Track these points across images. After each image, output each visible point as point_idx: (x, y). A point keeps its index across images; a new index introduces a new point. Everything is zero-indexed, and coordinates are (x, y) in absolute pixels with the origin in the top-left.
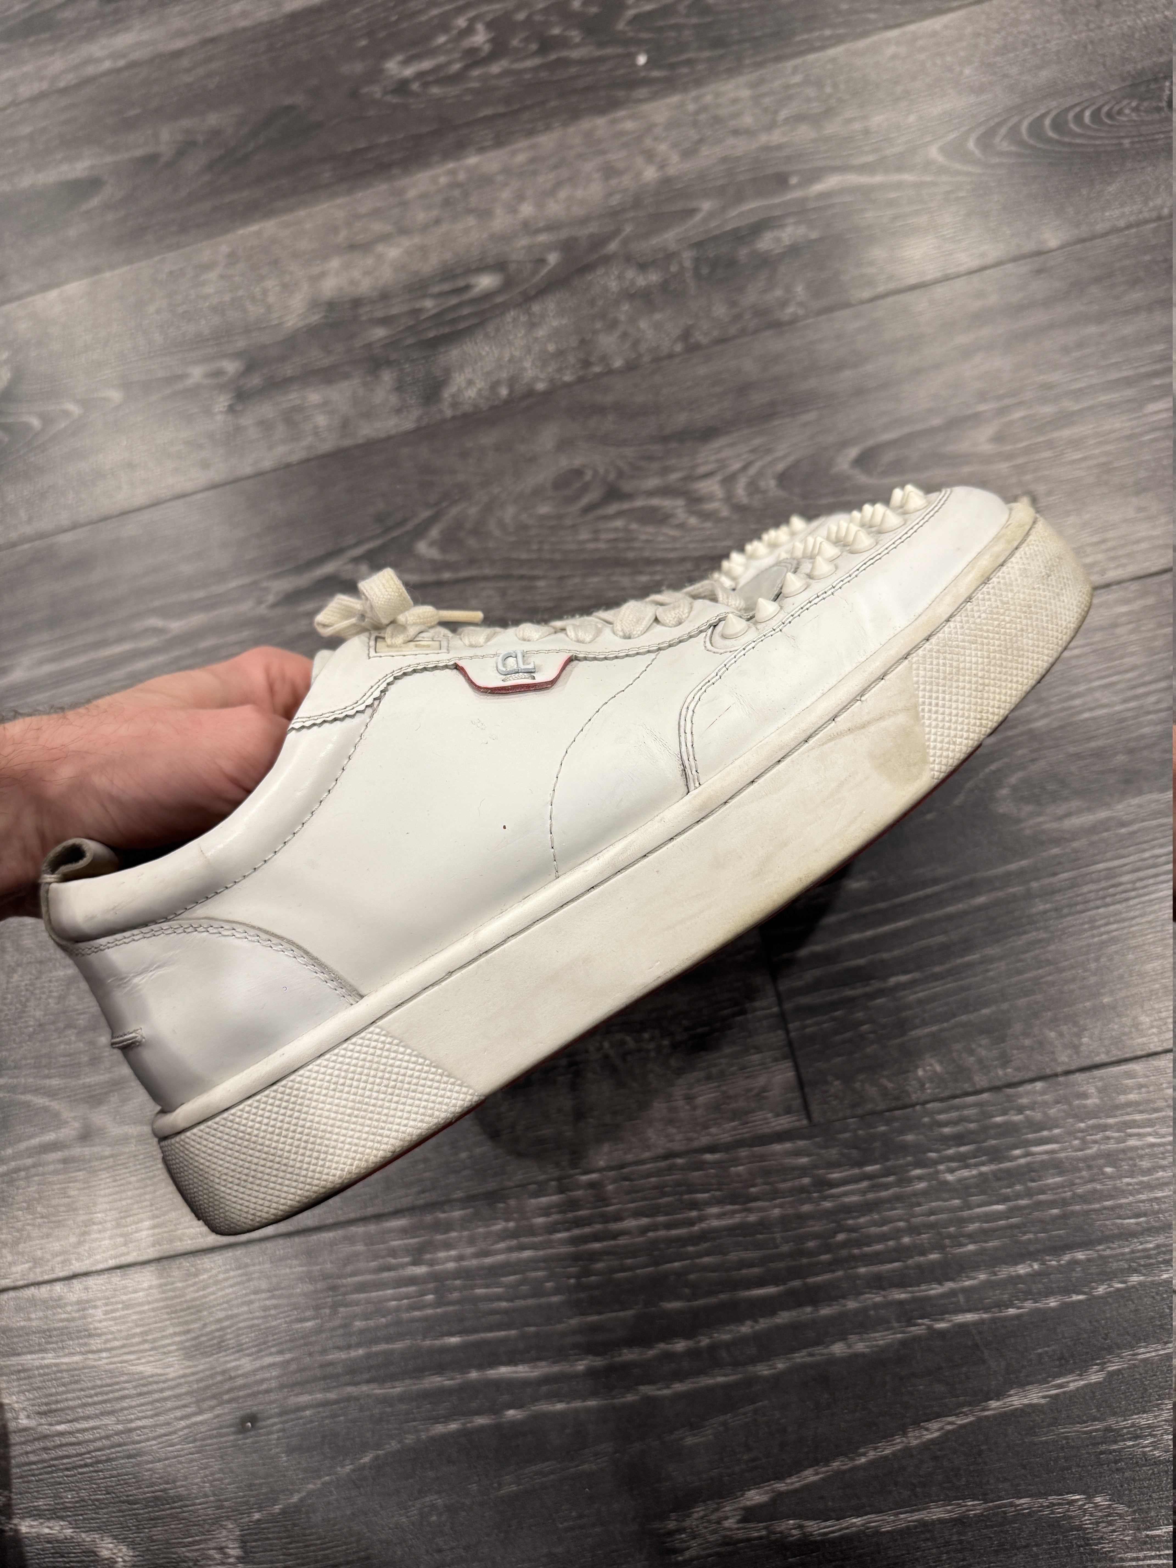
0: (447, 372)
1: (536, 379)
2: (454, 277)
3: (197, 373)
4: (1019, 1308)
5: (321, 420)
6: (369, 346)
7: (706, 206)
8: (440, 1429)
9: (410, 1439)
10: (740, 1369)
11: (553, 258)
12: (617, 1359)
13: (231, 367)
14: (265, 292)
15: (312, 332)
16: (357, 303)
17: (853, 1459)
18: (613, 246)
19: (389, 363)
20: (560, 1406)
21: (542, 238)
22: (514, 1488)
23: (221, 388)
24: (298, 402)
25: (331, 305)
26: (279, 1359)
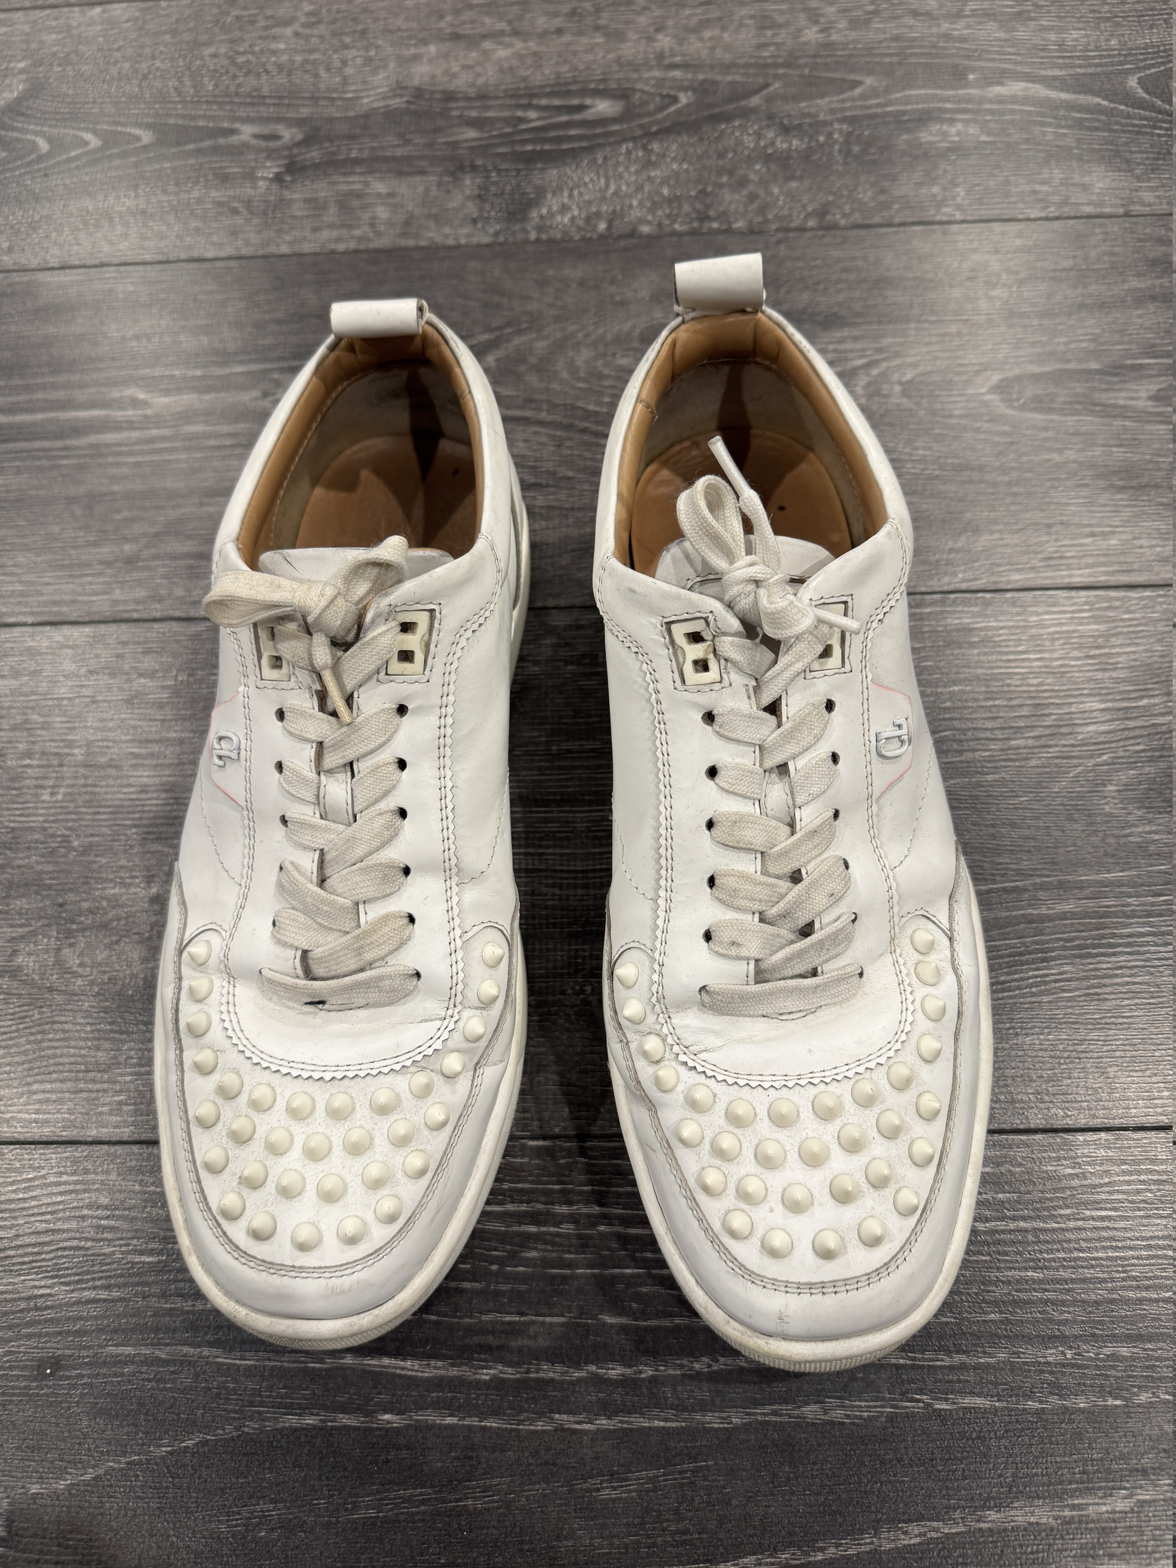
0: (541, 192)
1: (642, 221)
2: (569, 94)
3: (247, 131)
4: (1041, 1402)
5: (382, 213)
6: (455, 145)
7: (869, 81)
8: (292, 1420)
9: (251, 1427)
10: (686, 1415)
11: (684, 99)
12: (532, 1375)
13: (288, 134)
14: (344, 63)
15: (391, 116)
16: (450, 96)
17: (806, 1554)
18: (755, 101)
19: (474, 168)
20: (449, 1420)
21: (677, 74)
22: (372, 1513)
23: (271, 154)
24: (359, 186)
25: (419, 93)
26: (103, 1295)
